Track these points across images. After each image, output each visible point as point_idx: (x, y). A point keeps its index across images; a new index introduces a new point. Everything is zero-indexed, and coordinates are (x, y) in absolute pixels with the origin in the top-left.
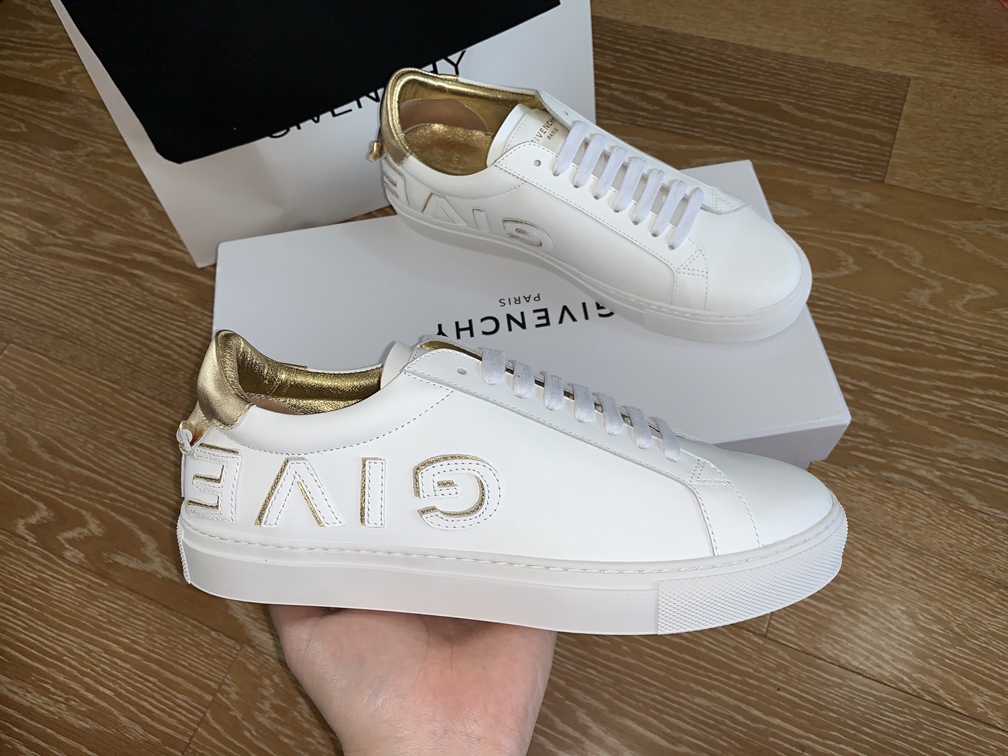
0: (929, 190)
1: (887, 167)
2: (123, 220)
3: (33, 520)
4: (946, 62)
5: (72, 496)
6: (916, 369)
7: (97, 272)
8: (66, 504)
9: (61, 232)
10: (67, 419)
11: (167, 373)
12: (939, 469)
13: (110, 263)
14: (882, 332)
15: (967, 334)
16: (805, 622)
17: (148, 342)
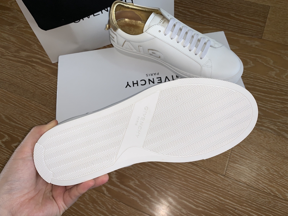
0: (275, 41)
1: (263, 34)
2: (29, 48)
3: (4, 140)
4: (281, 1)
5: (16, 133)
6: (271, 96)
7: (21, 64)
8: (14, 135)
9: (10, 52)
10: (13, 110)
11: (44, 96)
12: (277, 126)
13: (25, 61)
14: (260, 84)
15: (286, 85)
16: (236, 172)
17: (38, 86)
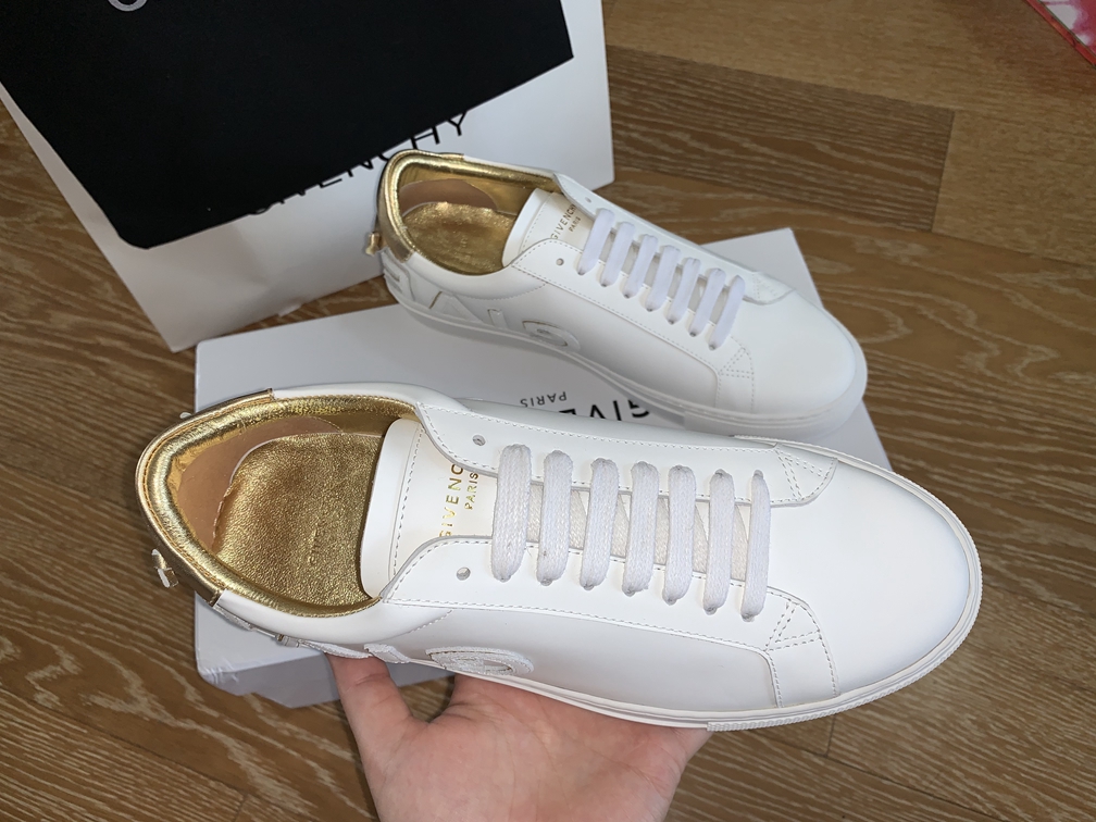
0: (980, 239)
1: (933, 214)
2: (83, 298)
4: (993, 92)
5: (42, 628)
6: (976, 444)
7: (56, 361)
8: (34, 637)
9: (12, 315)
10: (30, 537)
12: (1005, 557)
13: (70, 348)
14: (935, 403)
15: (1028, 403)
16: (870, 739)
17: (119, 442)
